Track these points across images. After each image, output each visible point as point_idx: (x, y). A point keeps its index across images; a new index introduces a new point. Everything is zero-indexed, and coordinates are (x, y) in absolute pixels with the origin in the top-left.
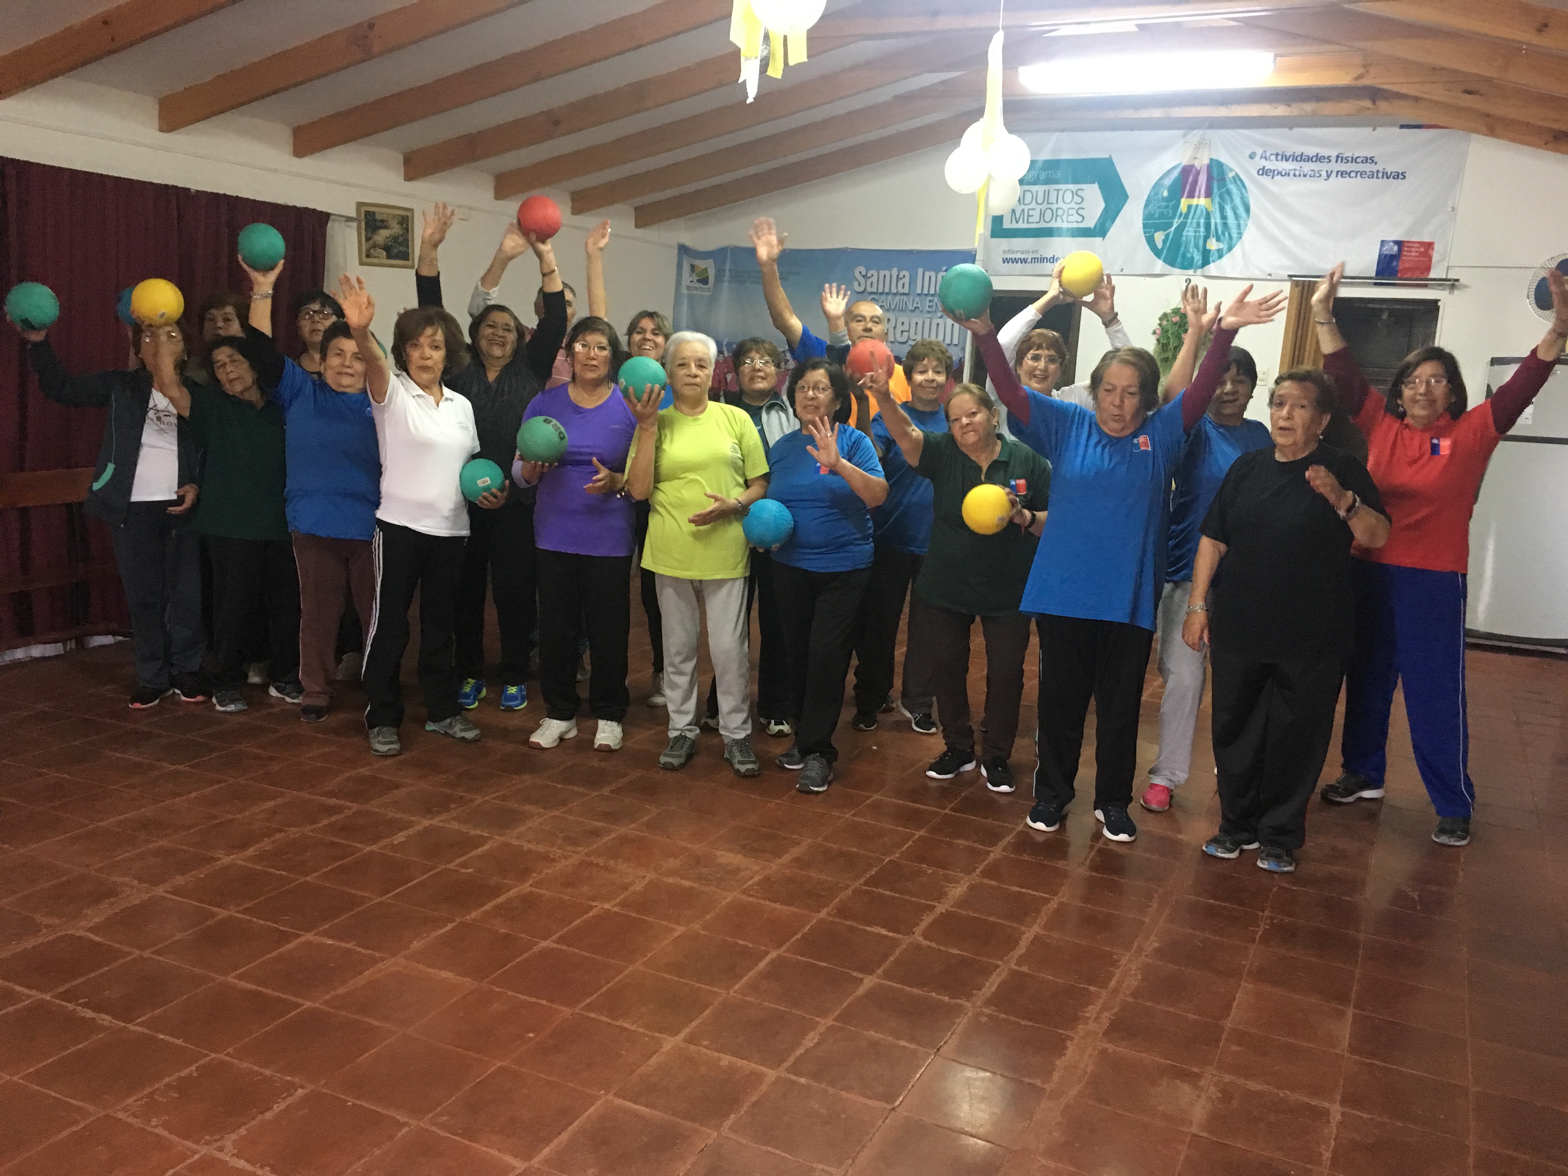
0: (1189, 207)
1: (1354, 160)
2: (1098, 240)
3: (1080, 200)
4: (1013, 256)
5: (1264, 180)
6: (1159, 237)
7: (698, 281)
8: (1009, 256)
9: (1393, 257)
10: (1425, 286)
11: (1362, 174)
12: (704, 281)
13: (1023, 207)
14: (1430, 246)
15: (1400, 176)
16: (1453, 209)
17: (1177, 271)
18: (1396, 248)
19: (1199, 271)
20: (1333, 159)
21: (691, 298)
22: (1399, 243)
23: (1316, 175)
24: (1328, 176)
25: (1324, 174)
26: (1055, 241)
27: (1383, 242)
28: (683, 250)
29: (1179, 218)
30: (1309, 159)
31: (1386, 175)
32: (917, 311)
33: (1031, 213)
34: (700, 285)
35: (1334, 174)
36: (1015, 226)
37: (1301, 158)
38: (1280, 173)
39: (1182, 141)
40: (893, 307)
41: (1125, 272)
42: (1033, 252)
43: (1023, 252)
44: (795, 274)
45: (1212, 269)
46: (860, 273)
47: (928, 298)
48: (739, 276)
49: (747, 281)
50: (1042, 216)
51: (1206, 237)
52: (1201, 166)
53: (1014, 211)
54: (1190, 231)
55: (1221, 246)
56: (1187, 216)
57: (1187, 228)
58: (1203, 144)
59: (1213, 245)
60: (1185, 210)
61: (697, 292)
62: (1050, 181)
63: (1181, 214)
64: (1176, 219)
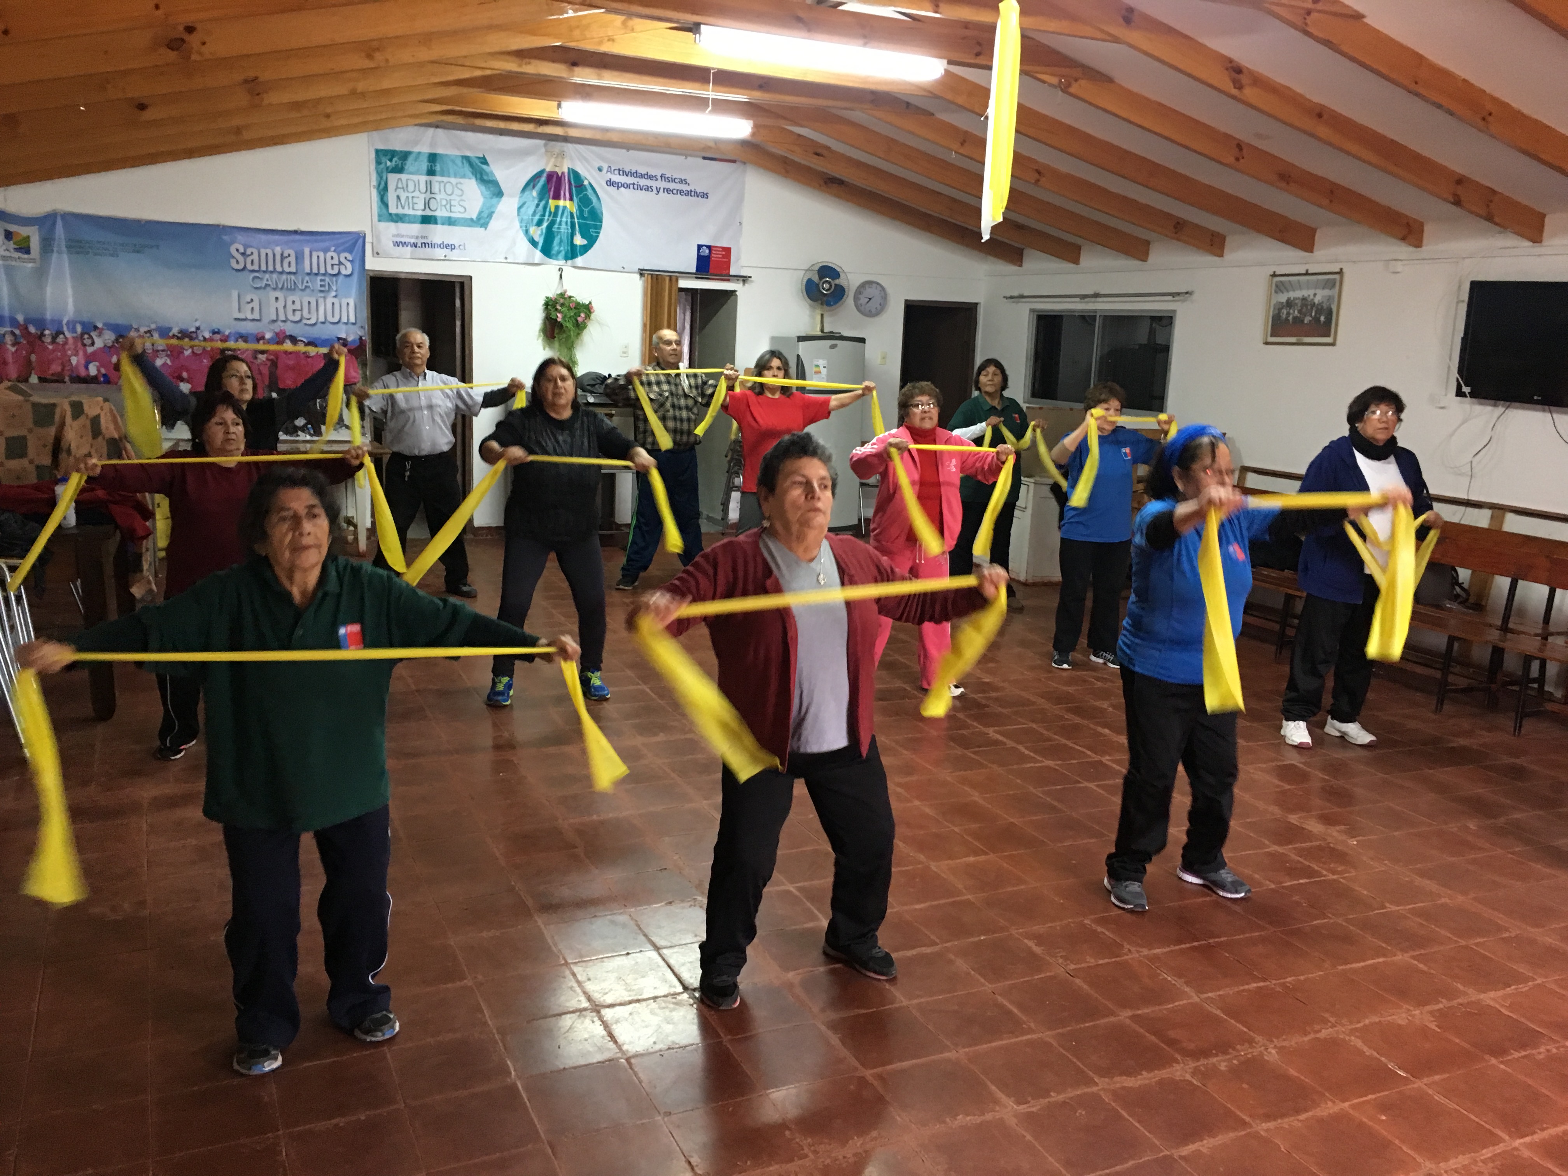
0: (557, 207)
1: (674, 180)
2: (480, 231)
3: (460, 193)
4: (403, 240)
5: (612, 189)
6: (534, 231)
7: (16, 250)
8: (399, 240)
10: (728, 280)
11: (681, 192)
12: (25, 249)
13: (407, 194)
15: (705, 195)
16: (741, 223)
18: (707, 251)
19: (569, 262)
20: (659, 178)
21: (8, 269)
22: (709, 247)
23: (648, 189)
24: (658, 192)
25: (654, 189)
26: (439, 228)
27: (700, 247)
29: (549, 216)
30: (642, 176)
31: (697, 195)
32: (308, 290)
33: (415, 200)
35: (662, 190)
36: (400, 211)
37: (636, 174)
38: (623, 185)
39: (543, 150)
40: (280, 286)
41: (508, 261)
42: (422, 237)
43: (412, 237)
44: (152, 247)
45: (579, 261)
46: (237, 250)
47: (319, 278)
48: (76, 247)
49: (88, 253)
50: (427, 204)
51: (572, 235)
52: (563, 173)
53: (398, 197)
54: (559, 228)
55: (585, 242)
56: (556, 214)
57: (556, 226)
58: (562, 155)
59: (579, 241)
60: (553, 210)
61: (13, 263)
62: (431, 172)
63: (550, 213)
64: (546, 218)
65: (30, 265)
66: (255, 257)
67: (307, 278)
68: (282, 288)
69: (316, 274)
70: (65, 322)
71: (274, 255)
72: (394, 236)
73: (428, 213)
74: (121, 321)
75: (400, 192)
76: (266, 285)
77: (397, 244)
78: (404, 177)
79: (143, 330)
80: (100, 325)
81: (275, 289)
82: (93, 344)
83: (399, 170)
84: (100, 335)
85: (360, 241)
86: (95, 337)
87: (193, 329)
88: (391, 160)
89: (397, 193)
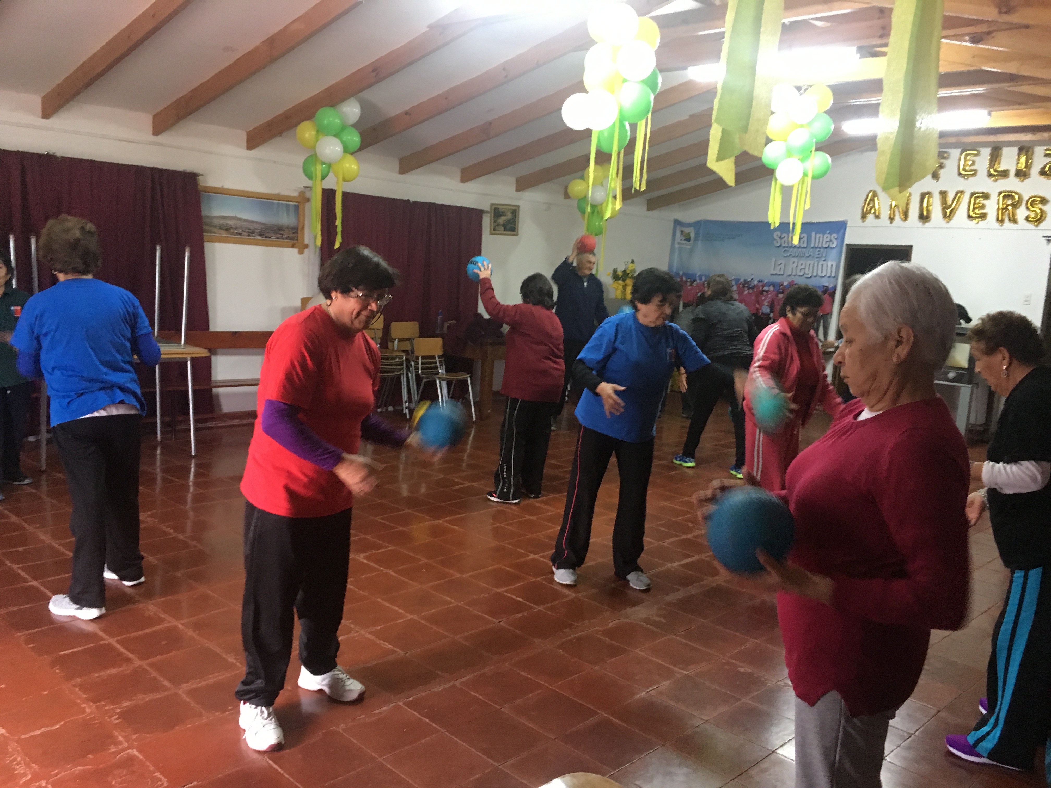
7: (685, 240)
12: (688, 240)
21: (680, 249)
28: (677, 223)
32: (810, 257)
34: (685, 242)
40: (797, 255)
44: (739, 236)
47: (818, 249)
48: (707, 237)
49: (711, 240)
61: (684, 246)
65: (689, 247)
66: (786, 239)
67: (812, 250)
68: (797, 256)
69: (817, 247)
70: (698, 275)
76: (790, 255)
81: (794, 257)
85: (844, 227)
87: (750, 280)
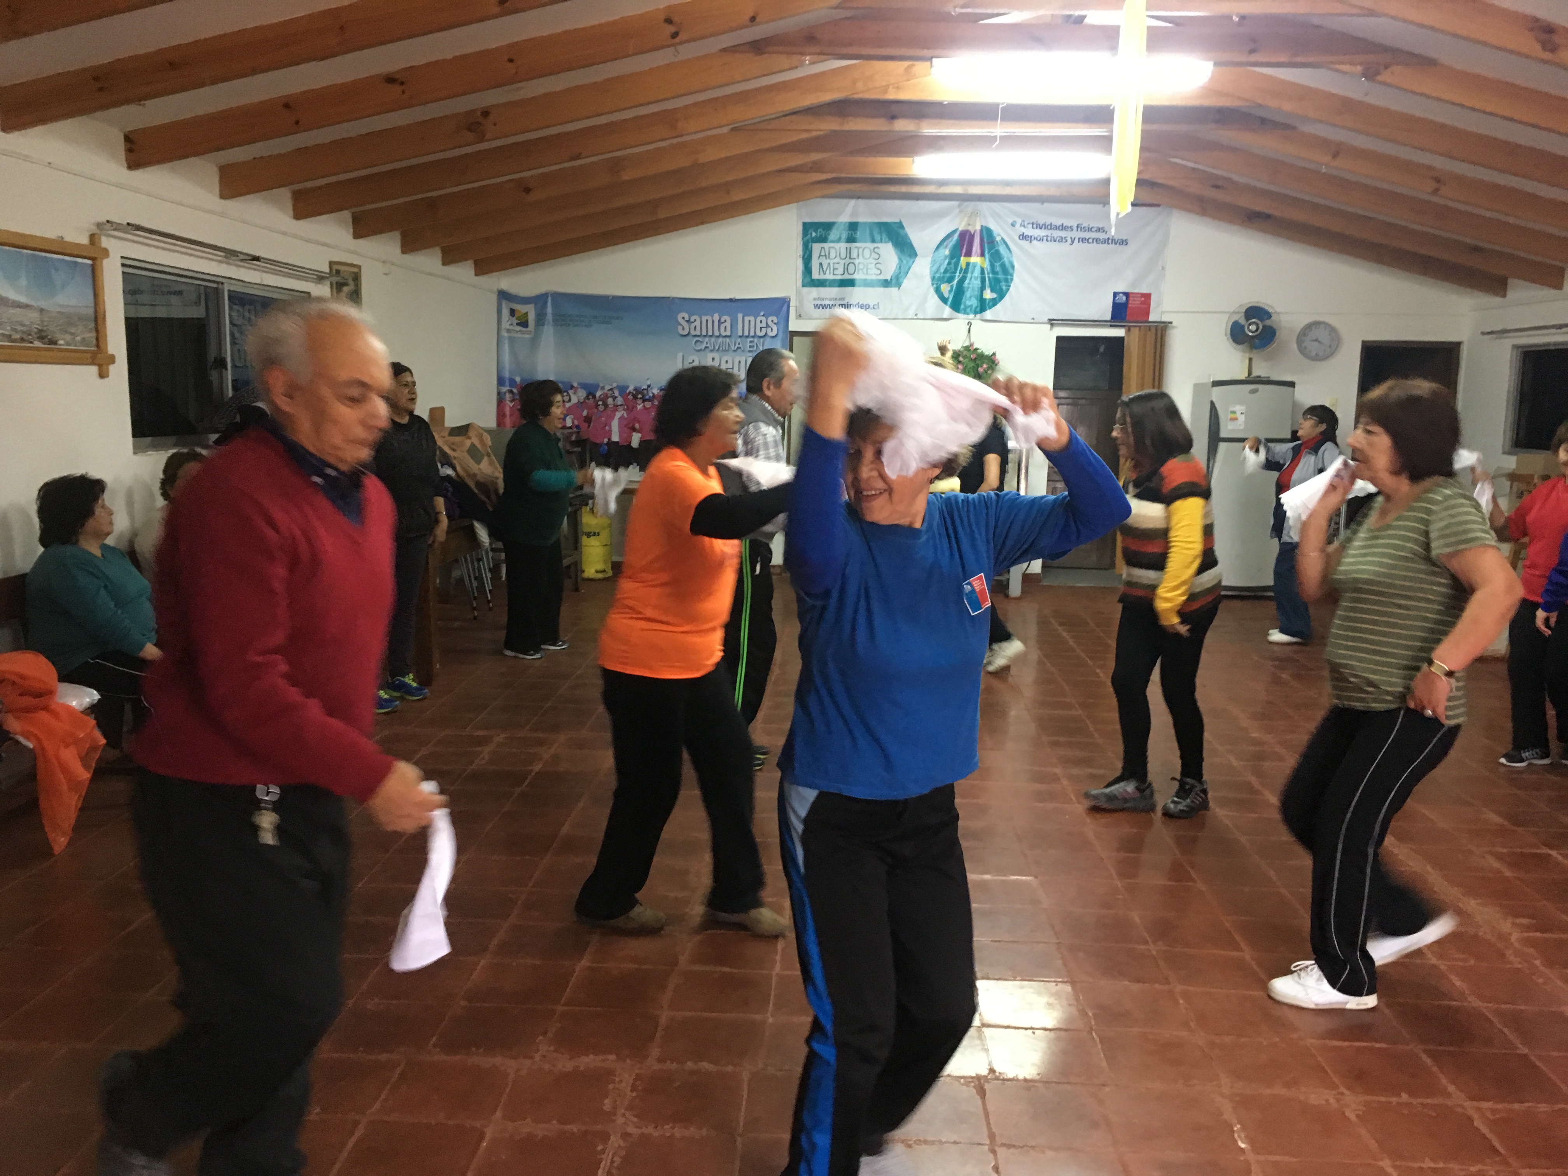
0: (968, 264)
1: (1090, 230)
2: (893, 290)
3: (877, 256)
4: (823, 303)
5: (1025, 243)
6: (945, 288)
7: (518, 324)
8: (819, 302)
9: (1125, 305)
11: (1097, 240)
12: (524, 323)
13: (828, 261)
14: (1148, 297)
15: (1124, 242)
16: (1163, 268)
17: (961, 315)
18: (1124, 298)
19: (978, 316)
20: (1075, 229)
21: (512, 340)
22: (1127, 294)
23: (1062, 240)
24: (1073, 242)
25: (1069, 241)
26: (856, 290)
27: (1115, 294)
28: (503, 295)
29: (960, 273)
30: (1057, 228)
31: (1115, 242)
32: (739, 350)
33: (836, 266)
34: (518, 328)
35: (1077, 240)
36: (822, 277)
37: (1051, 227)
38: (1036, 239)
39: (957, 211)
40: (717, 348)
41: (919, 316)
42: (840, 299)
43: (831, 300)
44: (618, 318)
45: (988, 314)
46: (683, 318)
47: (749, 340)
48: (561, 320)
49: (569, 325)
50: (846, 269)
51: (982, 289)
52: (975, 232)
53: (821, 264)
54: (969, 284)
55: (994, 296)
56: (966, 271)
57: (967, 281)
58: (975, 214)
59: (988, 295)
60: (964, 267)
61: (518, 336)
62: (851, 240)
63: (961, 269)
64: (957, 274)
66: (698, 323)
67: (739, 340)
68: (718, 350)
69: (747, 337)
71: (713, 321)
72: (815, 299)
73: (847, 277)
74: (590, 381)
75: (823, 260)
76: (706, 347)
77: (817, 306)
78: (826, 245)
79: (607, 387)
80: (575, 385)
81: (712, 351)
82: (570, 401)
83: (823, 239)
84: (575, 393)
85: (786, 306)
86: (571, 394)
87: (645, 387)
88: (816, 232)
89: (820, 261)
